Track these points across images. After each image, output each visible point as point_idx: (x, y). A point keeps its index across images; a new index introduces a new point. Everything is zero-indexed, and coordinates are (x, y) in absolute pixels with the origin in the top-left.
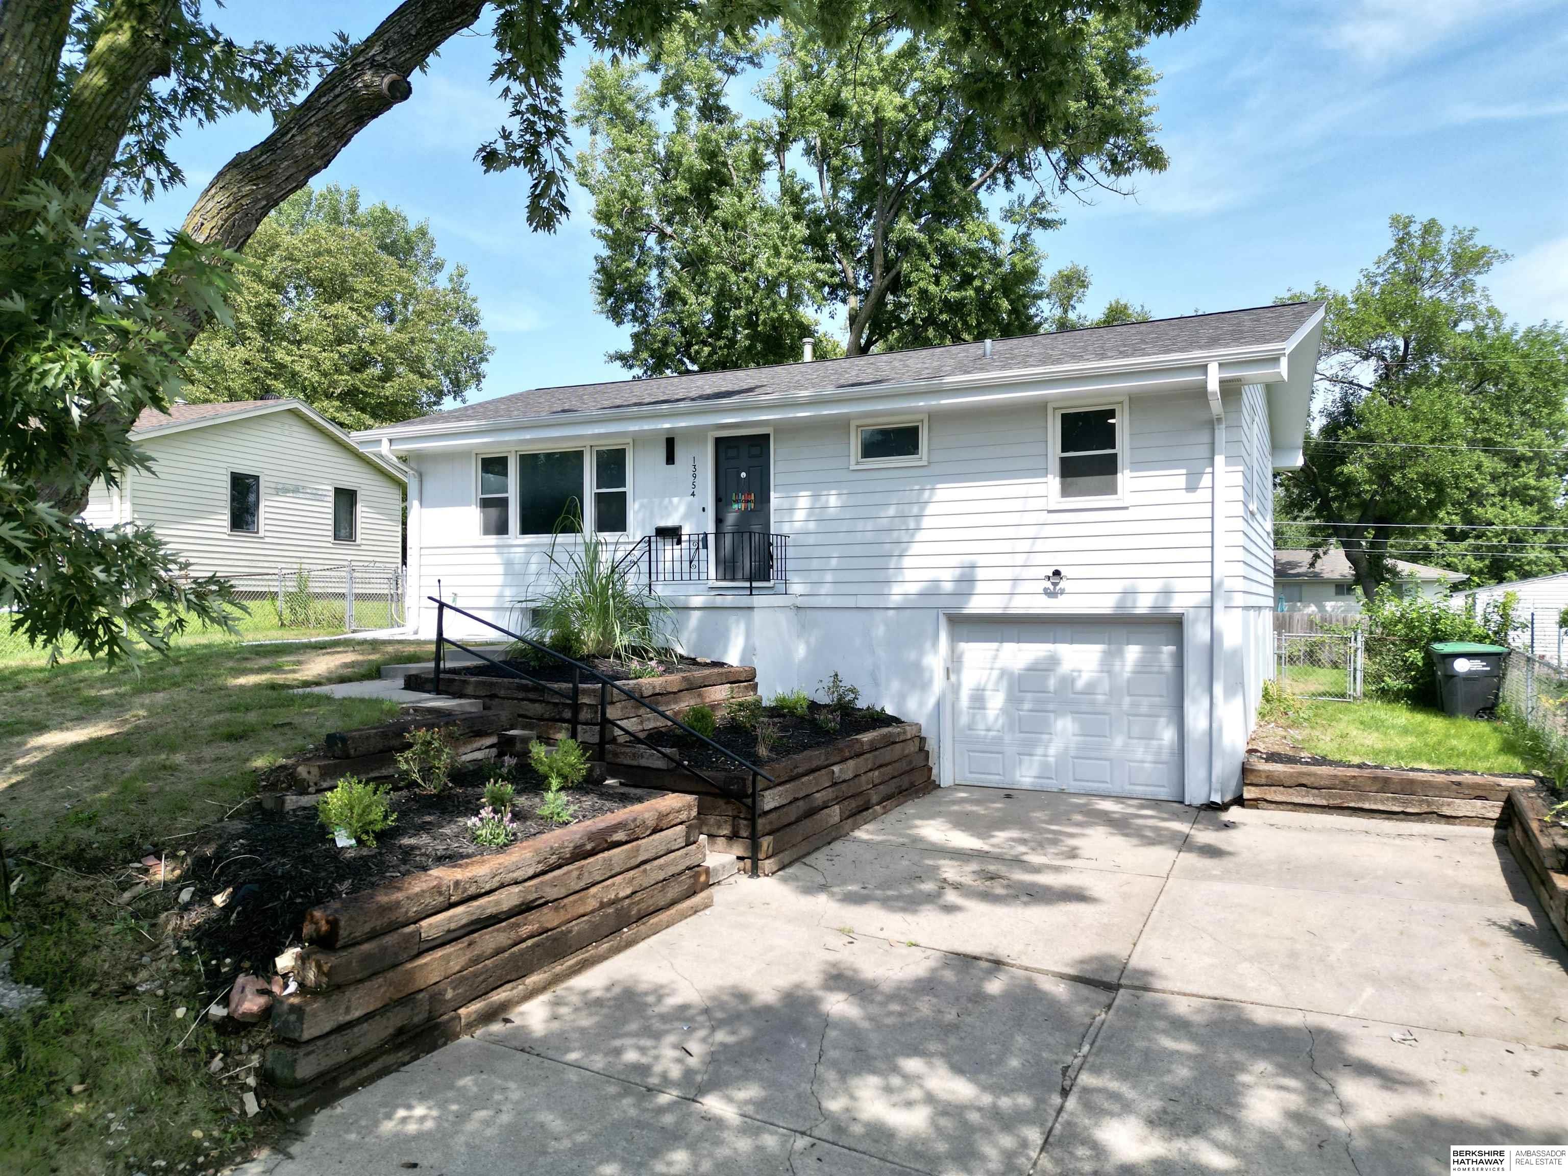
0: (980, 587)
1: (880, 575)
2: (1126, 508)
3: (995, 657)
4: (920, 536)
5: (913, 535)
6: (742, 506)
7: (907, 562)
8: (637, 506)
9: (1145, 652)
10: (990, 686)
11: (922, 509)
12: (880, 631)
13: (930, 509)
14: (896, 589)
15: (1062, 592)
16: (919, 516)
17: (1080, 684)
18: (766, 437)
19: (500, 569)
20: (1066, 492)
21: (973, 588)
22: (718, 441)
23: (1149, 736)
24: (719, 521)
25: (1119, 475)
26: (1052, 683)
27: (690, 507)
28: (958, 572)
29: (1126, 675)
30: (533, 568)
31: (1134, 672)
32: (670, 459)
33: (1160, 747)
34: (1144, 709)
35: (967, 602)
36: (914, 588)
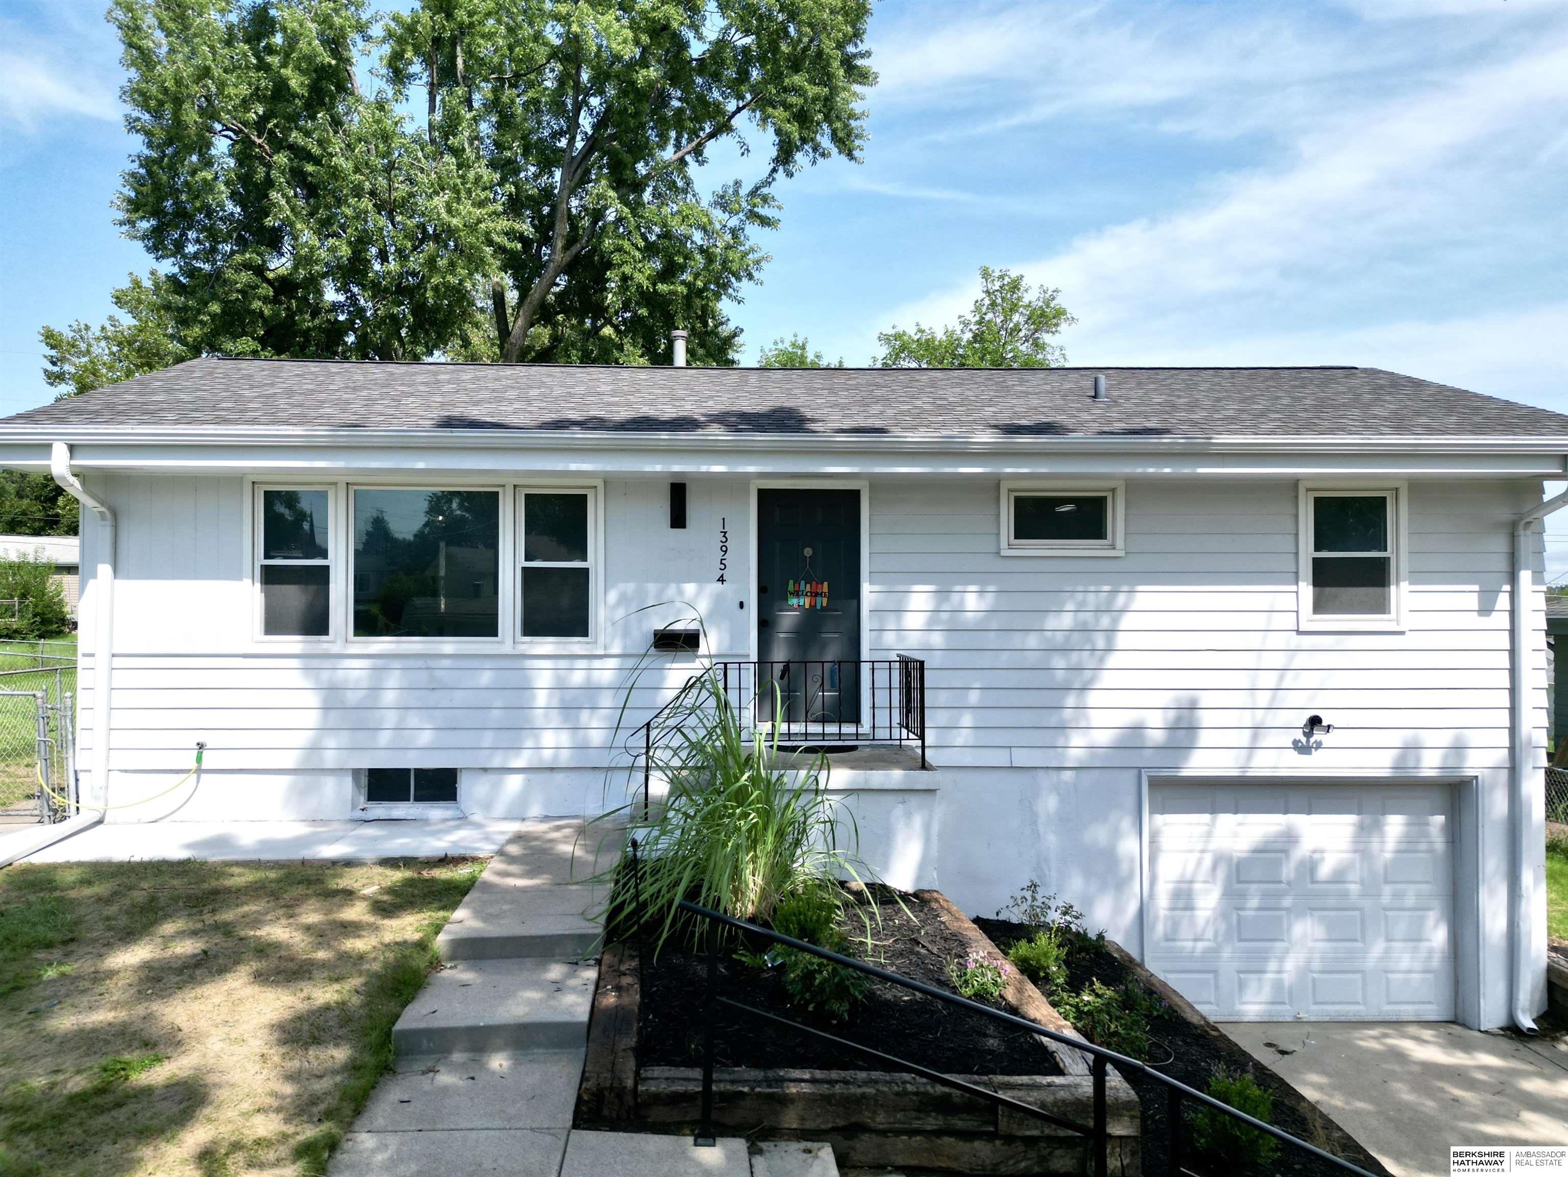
0: (1205, 738)
1: (1052, 719)
2: (1402, 633)
3: (1209, 834)
4: (1113, 660)
5: (1101, 660)
6: (806, 602)
7: (1093, 698)
8: (613, 596)
9: (1408, 824)
10: (1201, 876)
11: (1115, 621)
12: (1049, 803)
13: (1127, 621)
14: (1077, 739)
15: (1319, 746)
16: (1112, 631)
17: (1325, 871)
18: (853, 497)
19: (313, 699)
20: (1319, 607)
21: (1193, 738)
22: (765, 496)
23: (1416, 937)
24: (765, 625)
25: (1393, 588)
26: (1288, 871)
27: (718, 600)
28: (1172, 714)
29: (1388, 856)
30: (389, 697)
31: (1398, 851)
32: (678, 520)
33: (1431, 951)
34: (1410, 901)
35: (1186, 758)
36: (1103, 738)
